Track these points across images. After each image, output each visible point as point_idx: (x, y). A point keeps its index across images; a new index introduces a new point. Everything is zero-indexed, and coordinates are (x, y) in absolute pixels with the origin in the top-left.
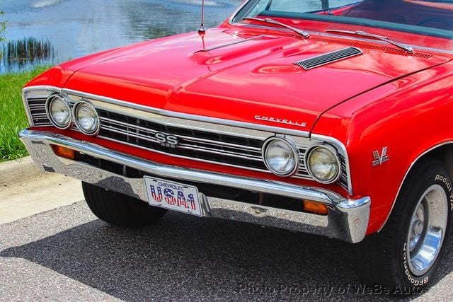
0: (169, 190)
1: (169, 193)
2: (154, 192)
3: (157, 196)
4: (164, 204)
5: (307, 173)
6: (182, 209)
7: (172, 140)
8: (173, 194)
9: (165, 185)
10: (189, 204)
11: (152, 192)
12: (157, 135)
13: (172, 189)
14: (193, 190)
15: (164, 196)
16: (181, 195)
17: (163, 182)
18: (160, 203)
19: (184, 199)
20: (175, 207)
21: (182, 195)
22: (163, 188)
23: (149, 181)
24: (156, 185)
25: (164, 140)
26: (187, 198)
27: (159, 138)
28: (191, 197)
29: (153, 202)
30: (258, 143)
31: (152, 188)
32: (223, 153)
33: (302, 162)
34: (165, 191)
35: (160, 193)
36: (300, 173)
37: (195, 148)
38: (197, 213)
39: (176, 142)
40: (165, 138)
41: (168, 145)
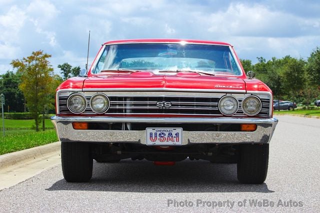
0: (163, 134)
1: (162, 135)
2: (152, 137)
3: (154, 138)
4: (158, 143)
6: (170, 143)
7: (168, 105)
8: (165, 135)
9: (160, 131)
10: (175, 139)
11: (150, 137)
12: (158, 103)
13: (164, 132)
14: (179, 130)
15: (158, 137)
16: (170, 134)
17: (159, 129)
18: (154, 143)
19: (172, 137)
20: (165, 143)
21: (171, 134)
22: (158, 133)
23: (149, 130)
24: (154, 132)
25: (163, 105)
26: (174, 135)
27: (160, 105)
28: (177, 134)
29: (149, 143)
30: (217, 100)
31: (151, 134)
32: (195, 108)
33: (240, 107)
34: (160, 134)
35: (156, 136)
36: (237, 113)
37: (179, 108)
38: (179, 143)
39: (170, 105)
40: (164, 104)
41: (164, 108)
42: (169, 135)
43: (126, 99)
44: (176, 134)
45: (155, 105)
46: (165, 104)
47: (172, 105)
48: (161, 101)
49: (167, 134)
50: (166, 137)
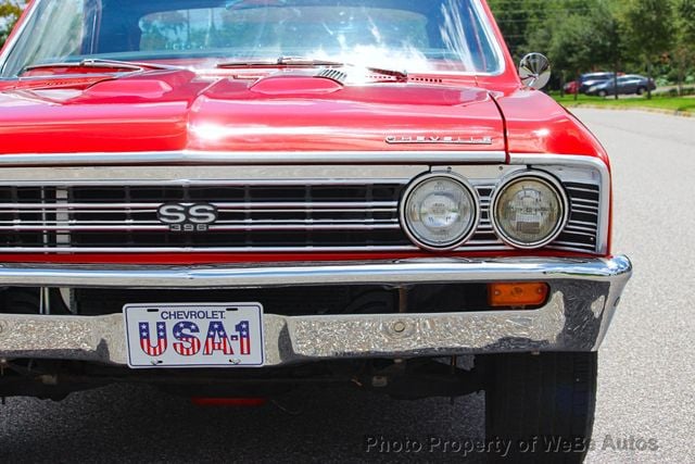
0: (188, 325)
1: (186, 331)
2: (148, 337)
3: (154, 340)
4: (171, 359)
5: (494, 237)
6: (218, 359)
7: (202, 216)
8: (197, 330)
9: (177, 315)
10: (236, 345)
11: (142, 338)
12: (163, 211)
13: (193, 320)
14: (250, 312)
15: (171, 339)
16: (216, 327)
17: (172, 310)
18: (156, 359)
19: (225, 336)
20: (199, 360)
21: (221, 328)
22: (170, 324)
23: (136, 313)
24: (153, 319)
25: (182, 217)
26: (230, 330)
27: (172, 216)
28: (242, 327)
29: (140, 359)
30: (392, 191)
31: (144, 329)
32: (310, 225)
33: (484, 215)
34: (177, 328)
35: (162, 336)
36: (475, 237)
37: (249, 225)
38: (253, 359)
39: (212, 217)
40: (186, 211)
41: (188, 228)
42: (211, 327)
43: (50, 193)
44: (239, 328)
45: (155, 216)
46: (192, 211)
47: (221, 216)
48: (176, 203)
49: (203, 325)
50: (202, 336)
